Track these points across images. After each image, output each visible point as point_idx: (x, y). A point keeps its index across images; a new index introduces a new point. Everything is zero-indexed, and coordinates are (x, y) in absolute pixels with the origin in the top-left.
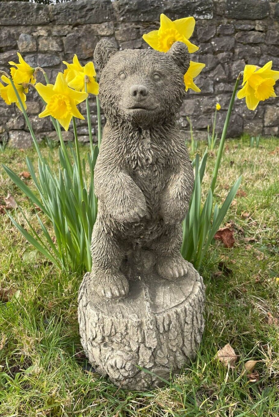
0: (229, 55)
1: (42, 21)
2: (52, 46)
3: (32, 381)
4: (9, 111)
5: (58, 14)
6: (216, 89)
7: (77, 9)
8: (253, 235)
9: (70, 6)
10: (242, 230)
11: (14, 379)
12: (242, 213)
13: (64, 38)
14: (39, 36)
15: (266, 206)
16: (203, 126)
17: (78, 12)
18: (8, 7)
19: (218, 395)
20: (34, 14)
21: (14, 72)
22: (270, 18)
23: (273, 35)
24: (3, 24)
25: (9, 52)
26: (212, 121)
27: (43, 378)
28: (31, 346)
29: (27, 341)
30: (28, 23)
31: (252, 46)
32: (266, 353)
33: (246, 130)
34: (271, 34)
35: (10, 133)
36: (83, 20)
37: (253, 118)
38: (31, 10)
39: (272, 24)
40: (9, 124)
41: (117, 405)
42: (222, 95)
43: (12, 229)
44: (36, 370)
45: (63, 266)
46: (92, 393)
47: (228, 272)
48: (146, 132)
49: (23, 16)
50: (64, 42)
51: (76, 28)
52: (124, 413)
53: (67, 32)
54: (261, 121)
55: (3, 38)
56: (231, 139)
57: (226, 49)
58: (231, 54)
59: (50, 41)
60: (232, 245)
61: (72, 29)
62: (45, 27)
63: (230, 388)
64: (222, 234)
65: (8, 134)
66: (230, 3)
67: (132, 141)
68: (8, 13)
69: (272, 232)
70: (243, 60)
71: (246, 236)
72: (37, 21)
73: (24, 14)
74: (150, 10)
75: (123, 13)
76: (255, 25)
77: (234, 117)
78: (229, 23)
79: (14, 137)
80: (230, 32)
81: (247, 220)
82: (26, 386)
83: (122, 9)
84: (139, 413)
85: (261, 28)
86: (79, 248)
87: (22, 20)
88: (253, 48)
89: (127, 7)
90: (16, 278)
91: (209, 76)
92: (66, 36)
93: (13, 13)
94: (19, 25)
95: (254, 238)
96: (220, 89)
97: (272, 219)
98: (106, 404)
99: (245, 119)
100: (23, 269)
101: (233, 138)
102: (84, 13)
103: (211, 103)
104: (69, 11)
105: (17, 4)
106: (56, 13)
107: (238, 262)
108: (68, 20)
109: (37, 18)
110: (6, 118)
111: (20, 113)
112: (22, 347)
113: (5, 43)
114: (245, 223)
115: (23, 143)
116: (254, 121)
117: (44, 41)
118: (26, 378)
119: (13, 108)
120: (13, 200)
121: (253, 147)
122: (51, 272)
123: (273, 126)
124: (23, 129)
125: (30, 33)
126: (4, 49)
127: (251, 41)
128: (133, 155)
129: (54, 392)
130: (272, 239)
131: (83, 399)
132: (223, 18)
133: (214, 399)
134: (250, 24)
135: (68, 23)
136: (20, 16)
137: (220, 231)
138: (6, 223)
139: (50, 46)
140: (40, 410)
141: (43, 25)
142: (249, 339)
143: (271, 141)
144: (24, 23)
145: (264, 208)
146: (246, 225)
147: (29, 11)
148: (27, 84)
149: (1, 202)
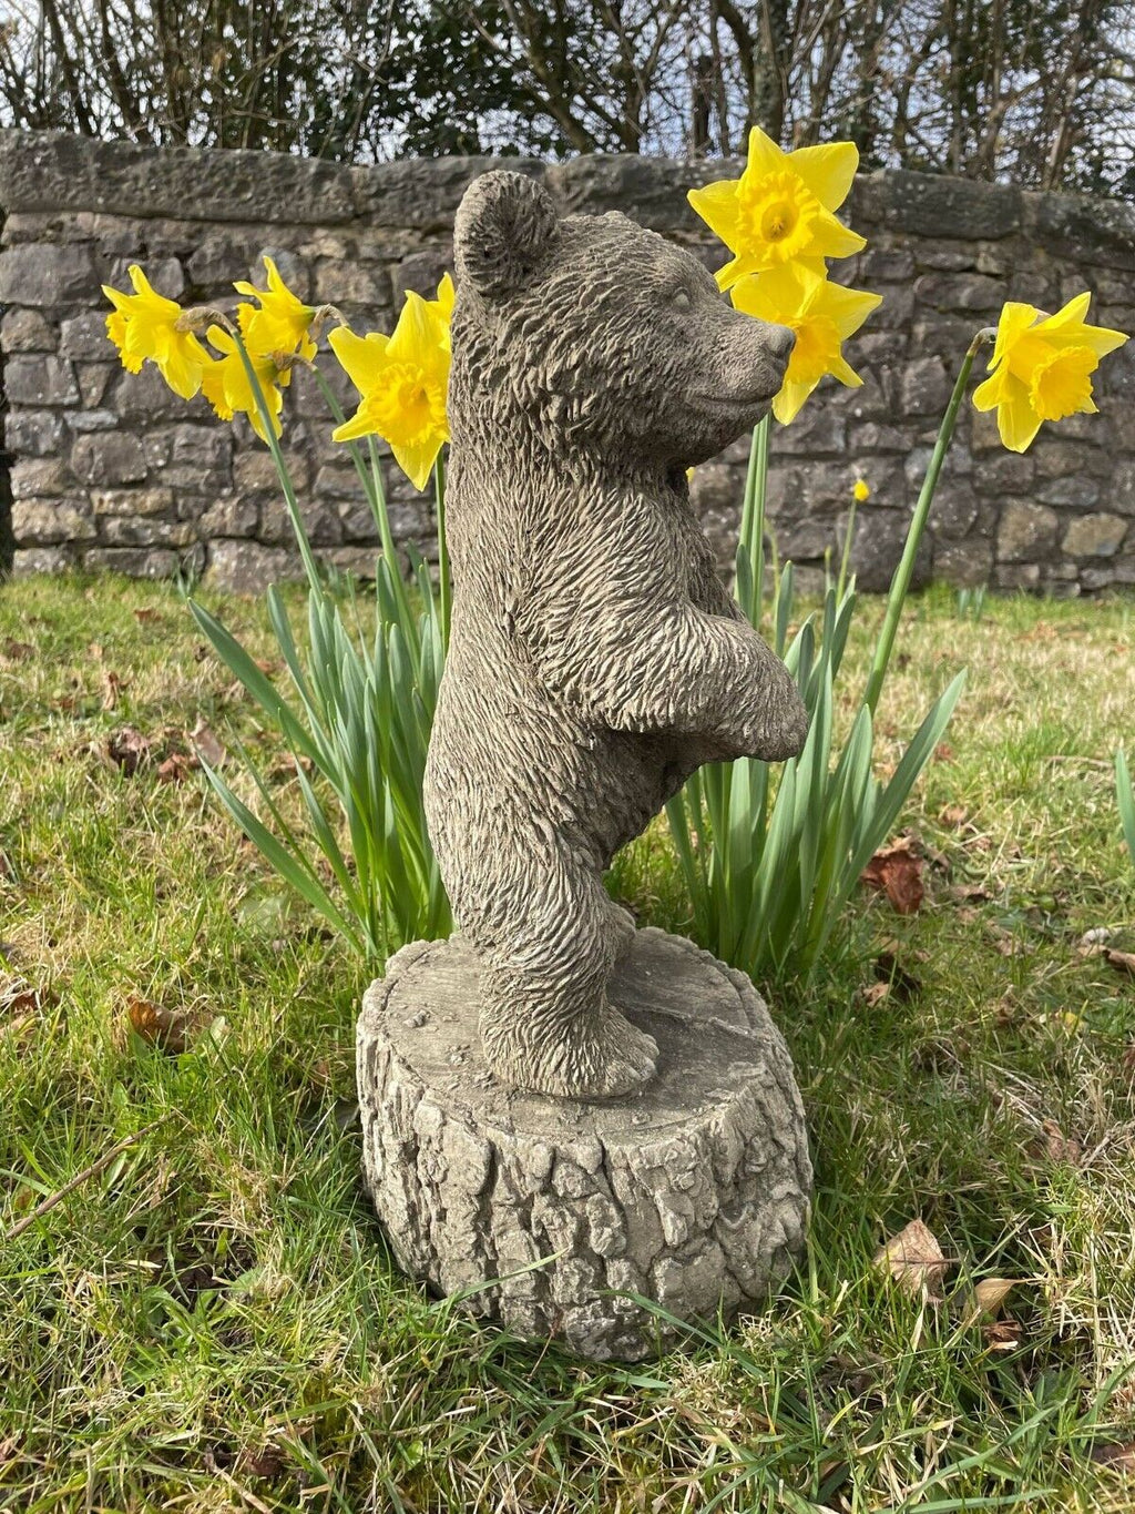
0: (896, 342)
1: (331, 212)
2: (356, 289)
3: (257, 1320)
4: (213, 479)
5: (380, 193)
6: (854, 442)
7: (438, 181)
8: (982, 876)
9: (418, 173)
10: (945, 862)
11: (191, 1311)
12: (943, 809)
13: (394, 267)
14: (319, 259)
15: (1019, 790)
16: (808, 550)
18: (227, 164)
19: (889, 1391)
20: (306, 190)
21: (248, 316)
22: (1023, 237)
23: (1031, 289)
24: (210, 216)
25: (224, 300)
26: (839, 538)
27: (293, 1311)
28: (255, 1200)
29: (242, 1183)
30: (287, 217)
31: (967, 319)
33: (943, 569)
34: (1023, 286)
35: (213, 545)
37: (962, 534)
38: (297, 178)
39: (1027, 256)
40: (210, 520)
41: (541, 1413)
42: (869, 460)
43: (207, 828)
44: (268, 1282)
45: (368, 942)
46: (454, 1369)
47: (906, 989)
49: (272, 194)
50: (395, 279)
51: (433, 240)
52: (563, 1444)
53: (403, 249)
54: (987, 544)
55: (209, 260)
57: (885, 324)
58: (903, 338)
59: (352, 273)
60: (915, 905)
61: (422, 240)
62: (339, 232)
63: (926, 1370)
64: (884, 867)
65: (206, 549)
66: (904, 188)
69: (1039, 871)
70: (937, 358)
71: (958, 881)
72: (315, 213)
73: (277, 189)
74: (660, 197)
75: (580, 200)
76: (977, 256)
78: (898, 246)
79: (224, 560)
80: (900, 272)
81: (959, 832)
82: (232, 1336)
83: (576, 189)
84: (616, 1445)
85: (994, 267)
86: (423, 888)
87: (270, 207)
88: (968, 323)
89: (590, 184)
90: (214, 978)
91: (834, 400)
92: (400, 260)
93: (243, 186)
94: (258, 222)
95: (981, 889)
96: (866, 443)
97: (1038, 831)
98: (502, 1407)
99: (939, 538)
100: (237, 950)
102: (458, 197)
103: (837, 484)
104: (413, 188)
105: (256, 158)
106: (373, 190)
107: (939, 960)
108: (410, 214)
109: (313, 203)
111: (245, 487)
112: (224, 1202)
113: (213, 272)
114: (953, 840)
115: (251, 580)
116: (968, 545)
117: (334, 273)
118: (233, 1307)
119: (226, 472)
120: (214, 742)
121: (965, 619)
122: (328, 963)
123: (1024, 563)
124: (253, 536)
125: (292, 248)
126: (208, 290)
127: (963, 302)
129: (327, 1360)
130: (1040, 894)
131: (426, 1389)
132: (881, 228)
133: (874, 1404)
134: (963, 253)
135: (408, 223)
136: (265, 193)
137: (878, 859)
138: (189, 807)
139: (351, 288)
140: (278, 1419)
141: (332, 224)
142: (983, 1205)
143: (1018, 605)
144: (275, 216)
145: (1013, 795)
146: (957, 845)
147: (292, 180)
148: (286, 357)
149: (174, 745)
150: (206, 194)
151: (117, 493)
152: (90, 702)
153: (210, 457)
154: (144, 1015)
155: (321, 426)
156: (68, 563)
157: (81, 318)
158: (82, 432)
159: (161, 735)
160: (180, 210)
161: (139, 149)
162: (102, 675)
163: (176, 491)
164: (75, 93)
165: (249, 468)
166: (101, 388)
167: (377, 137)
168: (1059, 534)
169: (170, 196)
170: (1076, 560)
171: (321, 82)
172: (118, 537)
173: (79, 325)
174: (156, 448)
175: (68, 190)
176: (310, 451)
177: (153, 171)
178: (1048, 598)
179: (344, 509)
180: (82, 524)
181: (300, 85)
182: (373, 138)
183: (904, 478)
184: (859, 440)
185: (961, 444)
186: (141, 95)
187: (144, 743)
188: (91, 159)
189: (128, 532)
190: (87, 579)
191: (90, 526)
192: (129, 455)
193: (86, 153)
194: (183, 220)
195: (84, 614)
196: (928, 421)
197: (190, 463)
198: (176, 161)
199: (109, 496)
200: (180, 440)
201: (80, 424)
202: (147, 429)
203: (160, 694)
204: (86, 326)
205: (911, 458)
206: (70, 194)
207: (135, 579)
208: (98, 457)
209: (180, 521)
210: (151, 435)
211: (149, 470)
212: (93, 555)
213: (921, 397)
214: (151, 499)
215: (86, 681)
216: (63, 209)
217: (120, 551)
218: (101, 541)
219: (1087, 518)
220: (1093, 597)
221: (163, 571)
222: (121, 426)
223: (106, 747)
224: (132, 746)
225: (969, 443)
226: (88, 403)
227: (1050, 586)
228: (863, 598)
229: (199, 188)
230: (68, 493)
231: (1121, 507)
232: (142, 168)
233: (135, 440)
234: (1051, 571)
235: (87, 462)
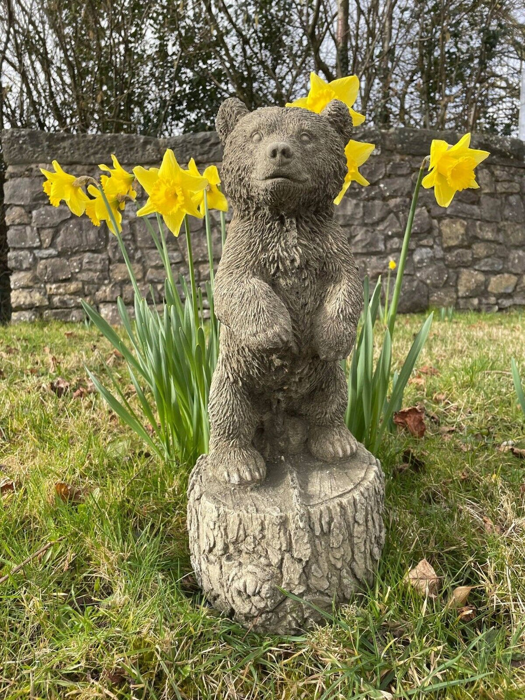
0: (405, 201)
1: (150, 158)
3: (112, 616)
4: (101, 276)
6: (389, 246)
7: (197, 143)
8: (454, 423)
9: (188, 140)
10: (436, 417)
11: (82, 615)
12: (435, 395)
15: (470, 385)
17: (199, 147)
18: (104, 140)
19: (412, 637)
20: (139, 149)
21: (105, 180)
26: (385, 289)
27: (129, 612)
28: (112, 563)
29: (106, 556)
30: (131, 161)
32: (486, 574)
33: (434, 301)
35: (101, 306)
36: (205, 157)
37: (441, 285)
38: (135, 145)
40: (100, 294)
41: (247, 653)
43: (95, 415)
44: (118, 599)
45: (166, 454)
46: (206, 636)
47: (417, 465)
48: (291, 222)
52: (258, 669)
54: (453, 289)
56: (412, 314)
57: (399, 194)
58: (408, 200)
60: (422, 434)
64: (406, 417)
65: (98, 308)
66: (404, 135)
67: (271, 235)
68: (104, 148)
69: (480, 419)
70: (424, 208)
71: (443, 425)
72: (143, 159)
77: (415, 284)
78: (403, 160)
79: (106, 312)
80: (405, 171)
81: (442, 404)
84: (282, 667)
86: (191, 429)
87: (123, 157)
90: (95, 474)
91: (378, 228)
93: (111, 149)
95: (454, 428)
96: (394, 247)
97: (479, 402)
98: (228, 651)
99: (431, 287)
100: (106, 462)
101: (414, 312)
102: (206, 148)
103: (382, 266)
104: (186, 147)
105: (117, 137)
108: (185, 157)
109: (143, 155)
110: (96, 286)
111: (115, 279)
112: (98, 565)
114: (440, 408)
115: (118, 321)
116: (444, 290)
118: (102, 611)
119: (106, 273)
121: (444, 321)
123: (471, 297)
128: (272, 253)
129: (145, 631)
130: (481, 429)
131: (192, 644)
132: (395, 153)
133: (405, 642)
135: (184, 161)
136: (121, 152)
137: (403, 413)
138: (86, 408)
140: (120, 655)
141: (151, 163)
142: (456, 557)
143: (469, 316)
144: (126, 161)
145: (467, 386)
146: (442, 410)
147: (133, 146)
148: (122, 197)
149: (81, 383)
150: (95, 153)
151: (58, 285)
152: (44, 370)
153: (99, 267)
154: (63, 490)
155: (148, 251)
156: (36, 317)
157: (41, 209)
158: (42, 259)
159: (75, 381)
160: (84, 161)
161: (65, 135)
162: (49, 359)
163: (84, 282)
164: (37, 116)
165: (117, 271)
166: (50, 239)
167: (171, 130)
168: (486, 284)
169: (79, 155)
170: (495, 295)
171: (146, 107)
172: (58, 304)
173: (40, 212)
174: (75, 264)
175: (34, 154)
176: (144, 262)
177: (71, 144)
178: (483, 313)
179: (159, 287)
180: (42, 299)
181: (137, 110)
182: (169, 130)
183: (413, 261)
184: (391, 246)
185: (438, 245)
186: (67, 117)
187: (67, 384)
188: (44, 140)
189: (63, 302)
190: (45, 323)
191: (46, 300)
192: (62, 268)
193: (42, 138)
194: (85, 165)
195: (42, 336)
196: (422, 235)
197: (90, 270)
198: (82, 140)
199: (54, 286)
200: (86, 260)
201: (41, 255)
202: (71, 256)
203: (76, 364)
204: (43, 212)
205: (415, 253)
206: (35, 156)
207: (66, 322)
208: (49, 269)
209: (86, 296)
210: (73, 259)
211: (72, 274)
212: (47, 313)
213: (418, 225)
214: (73, 287)
215: (42, 361)
216: (32, 162)
217: (59, 310)
218: (51, 307)
219: (498, 276)
220: (504, 312)
221: (78, 319)
222: (59, 255)
223: (49, 386)
224: (62, 385)
225: (441, 244)
226: (45, 246)
227: (484, 307)
228: (398, 316)
229: (92, 151)
230: (36, 286)
231: (513, 270)
232: (66, 144)
233: (65, 261)
234: (484, 301)
235: (44, 272)
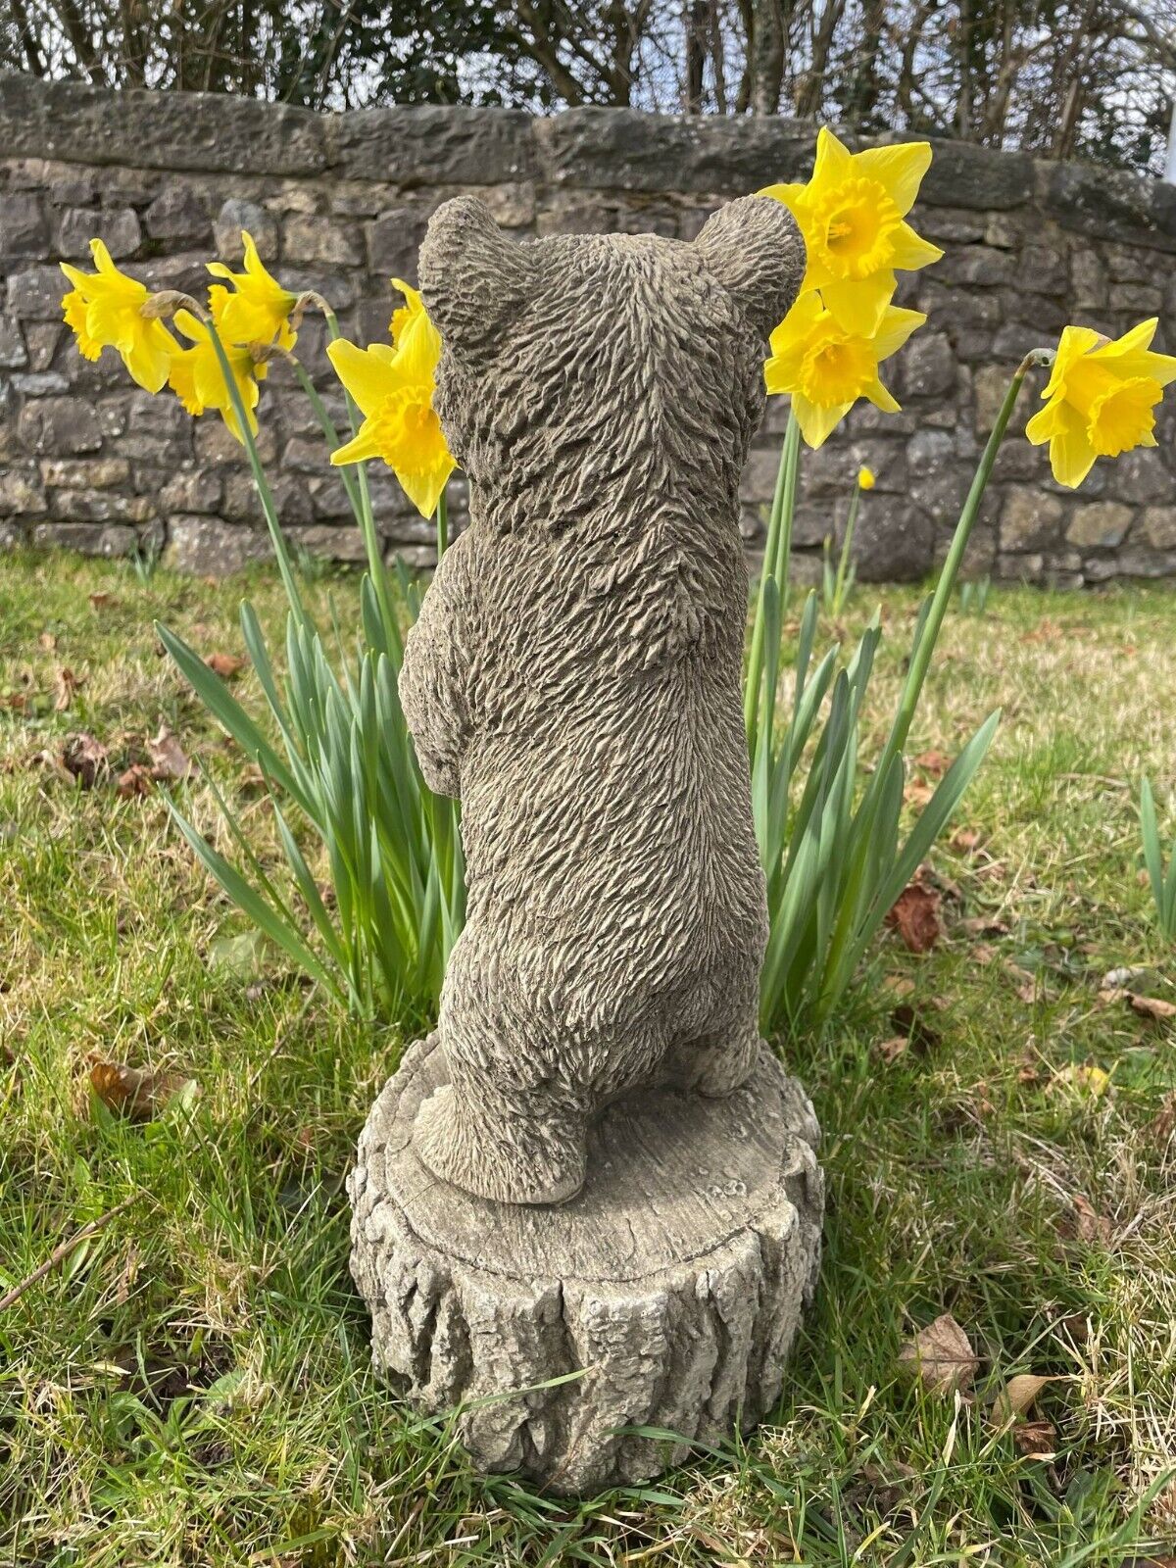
1: (301, 163)
2: (328, 248)
3: (234, 1434)
4: (173, 450)
5: (354, 143)
7: (415, 132)
8: (996, 908)
9: (395, 123)
10: (958, 892)
11: (164, 1418)
12: (954, 833)
13: (369, 224)
14: (287, 213)
15: (1033, 814)
16: (805, 537)
17: (420, 143)
18: (188, 109)
19: (919, 1506)
20: (274, 137)
21: (221, 299)
22: (1035, 209)
23: (1040, 265)
24: (170, 164)
25: (186, 255)
26: (837, 524)
27: (276, 1423)
28: (233, 1296)
29: (219, 1278)
30: (252, 167)
31: (974, 294)
32: (1083, 1350)
34: (1033, 261)
35: (174, 521)
36: (436, 169)
38: (263, 125)
39: (1038, 228)
40: (170, 494)
42: (870, 442)
43: (172, 852)
44: (248, 1390)
45: (352, 994)
46: (456, 1489)
47: (927, 1044)
49: (236, 142)
50: (370, 237)
51: (411, 196)
53: (379, 205)
54: (989, 532)
55: (168, 211)
56: (893, 585)
59: (324, 230)
60: (929, 942)
61: (398, 196)
62: (309, 185)
63: (958, 1482)
65: (165, 525)
68: (187, 128)
69: (1056, 903)
70: (942, 336)
71: (970, 912)
72: (282, 163)
73: (242, 136)
74: (654, 155)
75: (569, 156)
76: (985, 227)
77: (906, 515)
79: (186, 538)
81: (971, 859)
82: (210, 1454)
83: (564, 145)
85: (1003, 239)
86: (412, 936)
87: (234, 155)
88: (976, 299)
89: (580, 139)
90: (183, 1032)
92: (375, 217)
93: (205, 132)
94: (221, 171)
95: (995, 920)
96: (868, 425)
97: (1053, 859)
98: (504, 1529)
99: (940, 525)
100: (208, 1001)
101: (899, 581)
102: (438, 149)
103: (835, 468)
104: (389, 138)
105: (219, 103)
106: (346, 140)
107: (955, 1002)
108: (385, 167)
109: (282, 152)
110: (162, 473)
111: (208, 459)
112: (199, 1298)
113: (173, 224)
114: (965, 867)
115: (214, 560)
117: (304, 230)
118: (209, 1419)
119: (187, 443)
120: (178, 750)
121: (968, 615)
122: (308, 1013)
123: (1028, 552)
124: (216, 512)
125: (258, 200)
126: (167, 245)
127: (971, 277)
129: (314, 1485)
130: (1059, 928)
131: (424, 1510)
133: (903, 1522)
134: (971, 224)
135: (384, 176)
136: (229, 140)
138: (152, 827)
139: (322, 246)
140: (263, 1555)
141: (302, 175)
142: (1012, 1291)
143: (1020, 598)
144: (240, 166)
145: (1028, 818)
146: (969, 872)
147: (257, 128)
148: (264, 348)
149: (134, 755)
150: (166, 140)
151: (69, 464)
152: (42, 701)
153: (170, 426)
154: (108, 1077)
155: (289, 395)
156: (16, 539)
157: (30, 273)
158: (29, 397)
159: (120, 741)
160: (136, 158)
161: (93, 91)
162: (55, 670)
163: (132, 462)
164: (23, 26)
165: (212, 439)
166: (50, 349)
167: (349, 79)
168: (1063, 523)
169: (126, 141)
170: (1080, 551)
171: (289, 18)
172: (70, 511)
173: (27, 280)
174: (111, 416)
175: (15, 134)
176: (278, 422)
177: (107, 114)
178: (1052, 589)
179: (314, 485)
180: (30, 496)
181: (266, 20)
182: (344, 80)
183: (904, 461)
184: (861, 422)
185: (966, 427)
186: (95, 29)
187: (103, 751)
188: (41, 101)
189: (83, 507)
190: (37, 557)
191: (40, 499)
192: (80, 423)
193: (35, 95)
194: (140, 168)
195: (34, 598)
196: (932, 402)
197: (147, 432)
198: (132, 104)
199: (59, 466)
200: (137, 408)
201: (28, 388)
202: (102, 394)
203: (119, 693)
204: (34, 282)
205: (914, 441)
206: (18, 139)
207: (89, 557)
208: (47, 424)
209: (138, 495)
210: (106, 402)
211: (104, 439)
212: (43, 530)
213: (925, 377)
214: (105, 470)
215: (38, 677)
216: (10, 155)
217: (73, 526)
218: (52, 516)
219: (1093, 506)
220: (1096, 590)
221: (120, 548)
222: (73, 390)
223: (61, 757)
224: (89, 755)
225: (972, 426)
226: (37, 365)
227: (1052, 577)
228: (860, 588)
229: (157, 134)
230: (16, 463)
231: (1126, 495)
232: (94, 112)
233: (87, 406)
234: (1055, 562)
235: (36, 430)
